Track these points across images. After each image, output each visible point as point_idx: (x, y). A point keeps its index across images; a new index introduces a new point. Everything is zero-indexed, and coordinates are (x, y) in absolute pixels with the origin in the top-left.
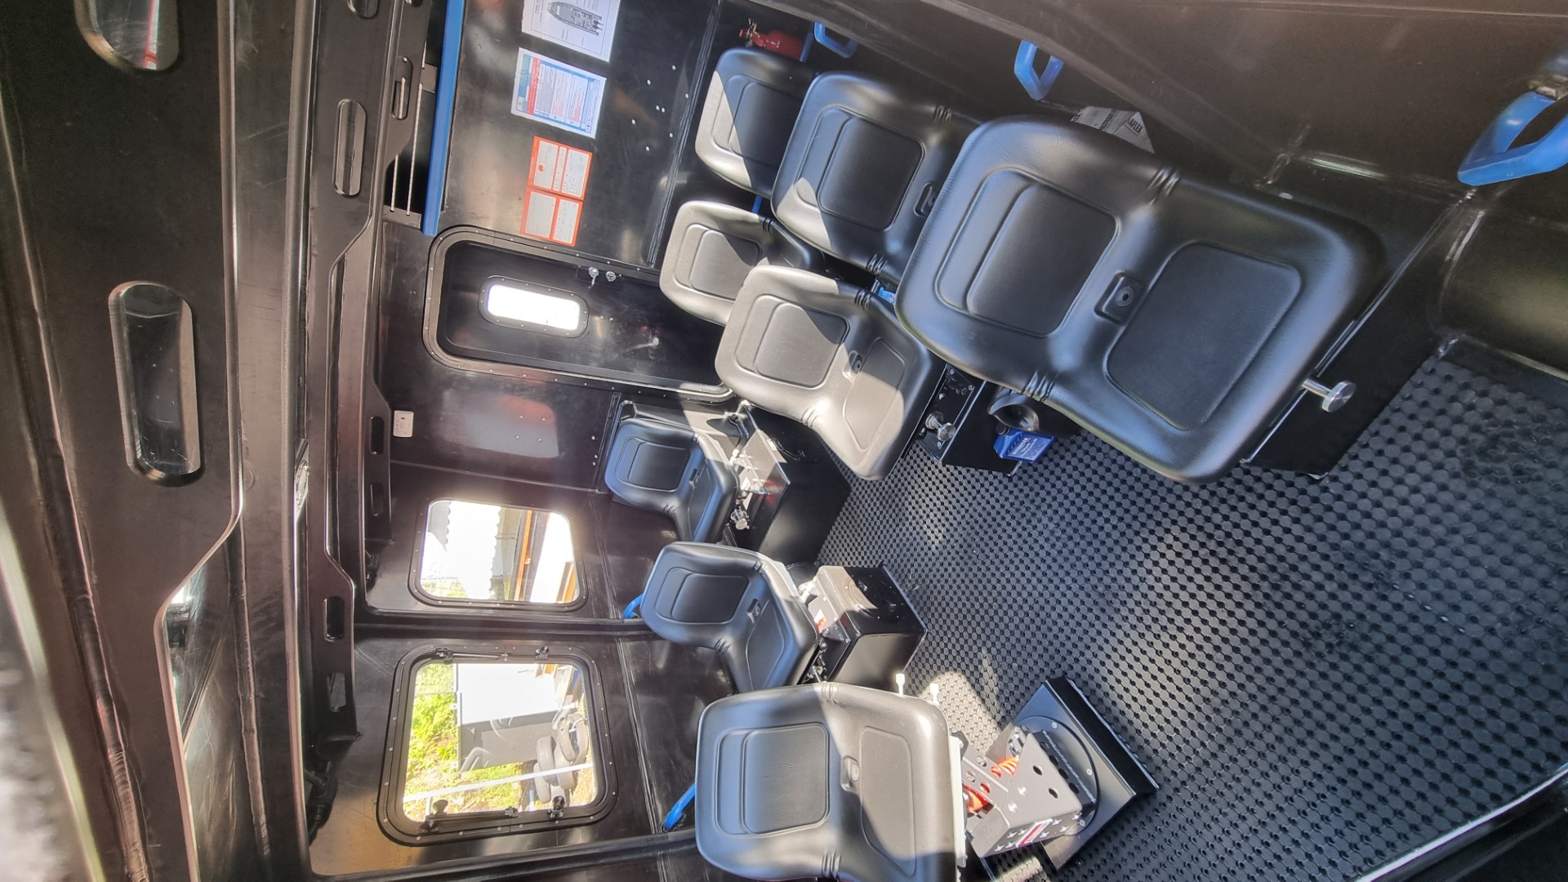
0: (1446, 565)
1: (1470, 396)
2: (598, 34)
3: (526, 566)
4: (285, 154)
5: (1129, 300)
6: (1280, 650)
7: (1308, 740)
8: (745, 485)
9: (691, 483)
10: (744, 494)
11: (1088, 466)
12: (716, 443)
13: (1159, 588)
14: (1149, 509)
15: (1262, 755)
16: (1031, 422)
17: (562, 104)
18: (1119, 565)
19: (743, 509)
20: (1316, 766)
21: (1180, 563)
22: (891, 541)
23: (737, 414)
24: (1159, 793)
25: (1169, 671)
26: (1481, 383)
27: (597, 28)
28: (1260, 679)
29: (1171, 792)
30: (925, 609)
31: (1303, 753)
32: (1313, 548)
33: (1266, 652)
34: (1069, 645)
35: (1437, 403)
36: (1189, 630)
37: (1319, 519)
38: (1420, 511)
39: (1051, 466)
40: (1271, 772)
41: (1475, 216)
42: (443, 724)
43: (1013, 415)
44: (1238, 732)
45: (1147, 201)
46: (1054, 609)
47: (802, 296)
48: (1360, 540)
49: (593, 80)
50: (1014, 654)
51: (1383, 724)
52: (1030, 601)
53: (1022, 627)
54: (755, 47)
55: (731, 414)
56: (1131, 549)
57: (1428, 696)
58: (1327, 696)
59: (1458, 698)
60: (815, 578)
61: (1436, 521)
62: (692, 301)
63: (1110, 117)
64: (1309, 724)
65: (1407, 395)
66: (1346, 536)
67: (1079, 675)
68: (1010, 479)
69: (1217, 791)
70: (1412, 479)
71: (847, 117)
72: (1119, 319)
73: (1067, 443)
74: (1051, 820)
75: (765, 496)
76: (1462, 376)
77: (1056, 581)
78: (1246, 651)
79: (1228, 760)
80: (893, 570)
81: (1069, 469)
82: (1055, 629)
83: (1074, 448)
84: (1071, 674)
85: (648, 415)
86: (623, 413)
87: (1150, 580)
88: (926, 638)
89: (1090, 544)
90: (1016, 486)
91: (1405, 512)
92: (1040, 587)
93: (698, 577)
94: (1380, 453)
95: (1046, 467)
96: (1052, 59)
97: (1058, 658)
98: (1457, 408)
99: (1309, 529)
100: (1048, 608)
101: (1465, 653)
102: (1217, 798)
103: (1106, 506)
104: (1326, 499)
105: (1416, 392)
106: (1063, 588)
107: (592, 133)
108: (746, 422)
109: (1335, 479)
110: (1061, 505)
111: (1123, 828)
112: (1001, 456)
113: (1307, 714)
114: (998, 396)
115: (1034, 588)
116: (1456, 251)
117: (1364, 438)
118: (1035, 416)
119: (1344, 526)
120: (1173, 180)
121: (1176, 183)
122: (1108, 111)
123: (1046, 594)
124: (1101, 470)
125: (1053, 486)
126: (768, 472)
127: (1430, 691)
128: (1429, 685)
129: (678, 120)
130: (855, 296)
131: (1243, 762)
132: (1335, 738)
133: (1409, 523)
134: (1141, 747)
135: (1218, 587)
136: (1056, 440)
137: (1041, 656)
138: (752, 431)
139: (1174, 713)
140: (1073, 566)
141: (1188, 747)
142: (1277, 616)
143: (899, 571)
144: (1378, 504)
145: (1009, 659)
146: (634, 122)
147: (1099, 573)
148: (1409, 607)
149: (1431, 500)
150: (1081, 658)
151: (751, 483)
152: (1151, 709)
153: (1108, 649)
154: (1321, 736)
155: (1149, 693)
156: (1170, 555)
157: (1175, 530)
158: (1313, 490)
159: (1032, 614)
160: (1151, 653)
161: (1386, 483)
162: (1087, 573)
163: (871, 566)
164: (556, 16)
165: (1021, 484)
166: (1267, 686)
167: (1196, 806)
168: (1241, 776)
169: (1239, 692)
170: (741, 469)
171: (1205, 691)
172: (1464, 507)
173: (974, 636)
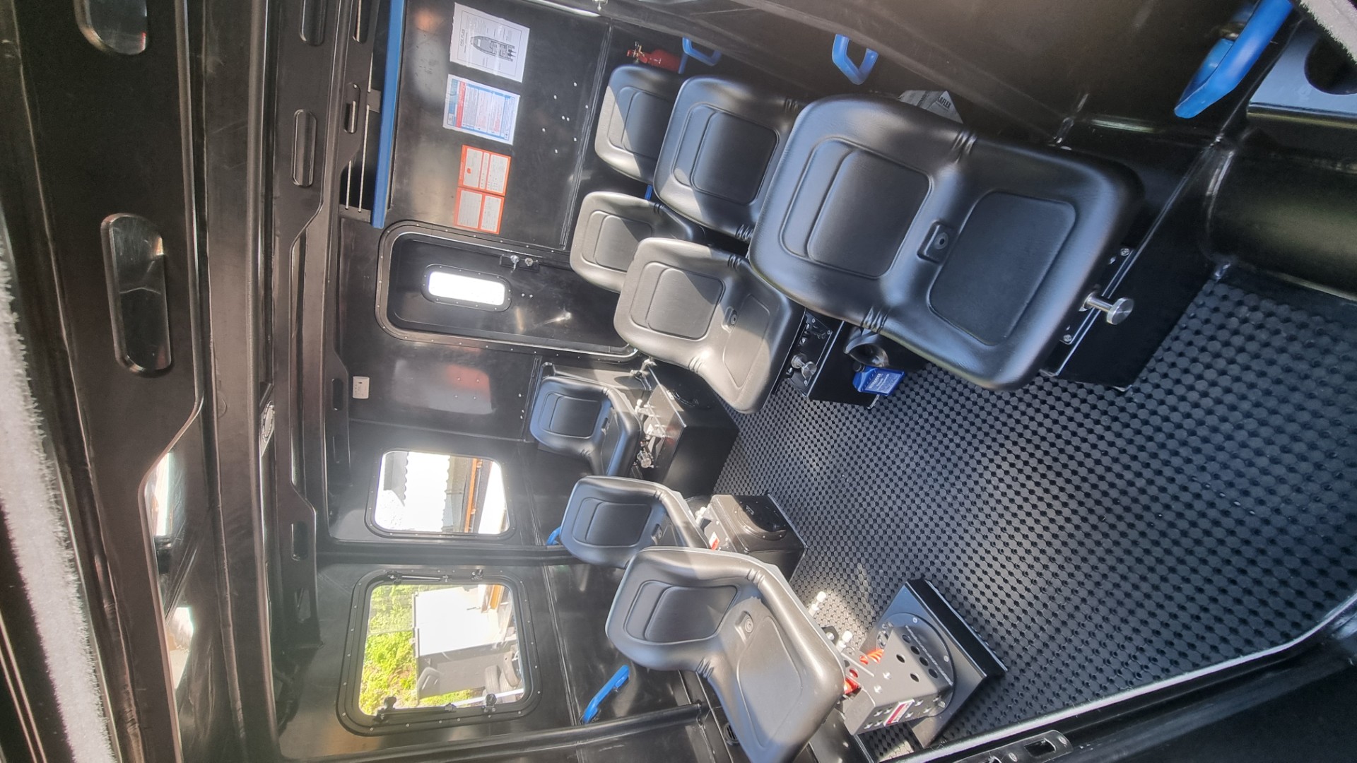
0: (1235, 456)
1: (1244, 311)
2: (512, 60)
3: (471, 515)
4: (246, 143)
5: (945, 244)
6: (1102, 541)
7: (1130, 618)
8: (649, 430)
9: (604, 430)
10: (648, 438)
11: (933, 395)
12: (623, 395)
13: (997, 495)
14: (986, 428)
15: (1092, 634)
16: (881, 360)
17: (485, 117)
18: (963, 478)
19: (648, 451)
20: (1138, 640)
21: (1014, 472)
22: (774, 472)
23: (641, 371)
24: (1008, 674)
25: (1010, 567)
26: (1252, 299)
27: (510, 55)
28: (1086, 568)
29: (1017, 673)
30: (805, 529)
31: (1127, 630)
32: (1123, 451)
33: (1089, 543)
34: (925, 550)
35: (1217, 319)
36: (1024, 530)
37: (1127, 426)
38: (1210, 412)
39: (903, 397)
40: (1100, 649)
41: (1227, 157)
42: (404, 658)
43: (865, 353)
44: (1071, 616)
45: (953, 161)
46: (911, 520)
47: (685, 263)
48: (1161, 441)
49: (509, 97)
50: (880, 562)
51: (1192, 599)
52: (891, 514)
53: (886, 538)
54: (641, 64)
55: (636, 372)
56: (973, 463)
57: (1228, 571)
58: (1144, 578)
59: (1254, 572)
60: (709, 506)
61: (1224, 419)
62: (597, 275)
63: (924, 98)
64: (1129, 604)
65: (1192, 315)
66: (1150, 439)
67: (935, 576)
68: (870, 411)
69: (1057, 669)
70: (1201, 385)
71: (711, 112)
72: (937, 259)
73: (915, 377)
74: (913, 701)
75: (666, 438)
76: (1237, 295)
77: (912, 495)
78: (1073, 544)
79: (1064, 641)
80: (777, 496)
81: (918, 399)
82: (913, 538)
83: (921, 381)
84: (928, 575)
85: (566, 374)
86: (545, 374)
87: (990, 488)
88: (806, 554)
89: (938, 461)
90: (875, 417)
91: (1198, 413)
92: (899, 502)
93: (607, 506)
94: (1173, 365)
95: (899, 399)
96: (868, 51)
97: (917, 562)
98: (1234, 322)
99: (1119, 435)
100: (906, 520)
101: (1257, 532)
102: (1057, 675)
103: (950, 428)
104: (1131, 408)
105: (1198, 311)
106: (918, 501)
107: (510, 141)
108: (649, 378)
109: (1137, 390)
110: (913, 430)
111: (978, 708)
112: (859, 390)
113: (1128, 595)
114: (851, 338)
115: (894, 503)
116: (1214, 187)
117: (1159, 353)
118: (884, 353)
119: (1148, 430)
120: (972, 141)
121: (974, 144)
122: (923, 93)
123: (904, 508)
124: (944, 398)
125: (906, 414)
126: (669, 418)
127: (1230, 568)
128: (1228, 562)
129: (581, 126)
130: (727, 260)
131: (1076, 642)
132: (1152, 615)
133: (1201, 423)
134: (990, 635)
135: (1047, 491)
136: (906, 375)
137: (902, 562)
138: (654, 384)
139: (1016, 603)
140: (925, 482)
141: (1029, 632)
142: (1097, 512)
143: (782, 496)
144: (1174, 409)
145: (876, 567)
146: (544, 130)
147: (947, 486)
148: (1207, 495)
149: (1218, 401)
150: (936, 561)
151: (655, 430)
152: (996, 601)
153: (957, 551)
154: (1142, 614)
155: (994, 587)
156: (1005, 466)
157: (1009, 444)
158: (1120, 401)
159: (893, 526)
160: (994, 552)
161: (1180, 390)
162: (937, 487)
163: (758, 495)
164: (477, 47)
165: (879, 415)
166: (1092, 573)
167: (1039, 683)
168: (1076, 654)
169: (1069, 580)
170: (646, 417)
171: (1041, 582)
172: (1245, 406)
173: (847, 549)
